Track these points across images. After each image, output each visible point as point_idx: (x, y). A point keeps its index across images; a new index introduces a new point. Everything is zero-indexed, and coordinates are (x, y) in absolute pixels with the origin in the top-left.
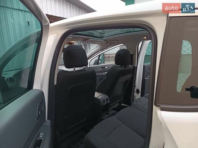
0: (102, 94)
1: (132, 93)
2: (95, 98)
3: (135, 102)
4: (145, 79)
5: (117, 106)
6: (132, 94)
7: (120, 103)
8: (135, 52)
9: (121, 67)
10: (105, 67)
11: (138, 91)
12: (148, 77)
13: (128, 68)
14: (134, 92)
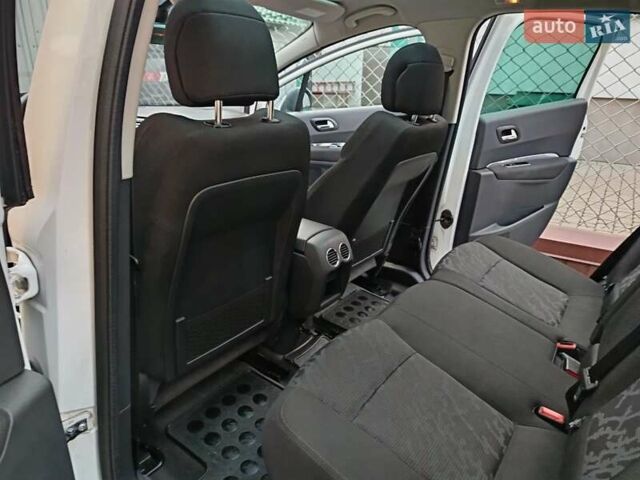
0: (325, 227)
1: (426, 225)
2: (301, 241)
3: (450, 262)
4: (480, 175)
5: (367, 272)
6: (428, 227)
7: (380, 259)
8: (458, 63)
9: (408, 118)
10: (325, 122)
11: (447, 219)
12: (490, 169)
13: (430, 125)
14: (434, 221)
